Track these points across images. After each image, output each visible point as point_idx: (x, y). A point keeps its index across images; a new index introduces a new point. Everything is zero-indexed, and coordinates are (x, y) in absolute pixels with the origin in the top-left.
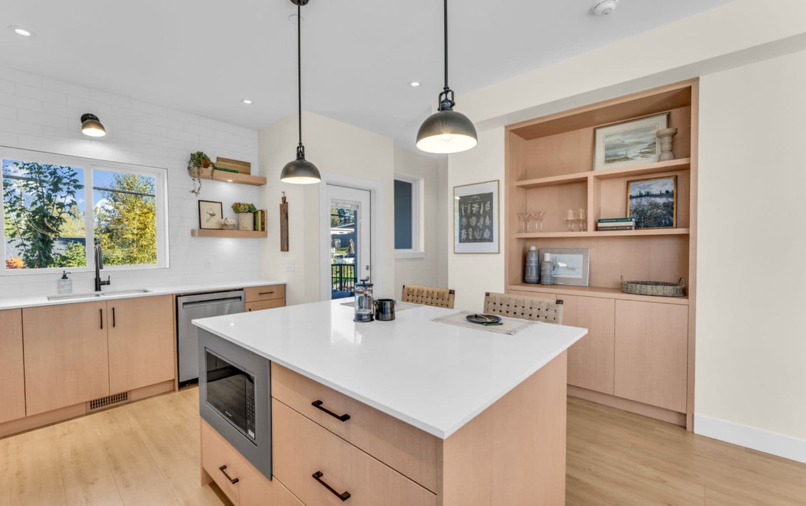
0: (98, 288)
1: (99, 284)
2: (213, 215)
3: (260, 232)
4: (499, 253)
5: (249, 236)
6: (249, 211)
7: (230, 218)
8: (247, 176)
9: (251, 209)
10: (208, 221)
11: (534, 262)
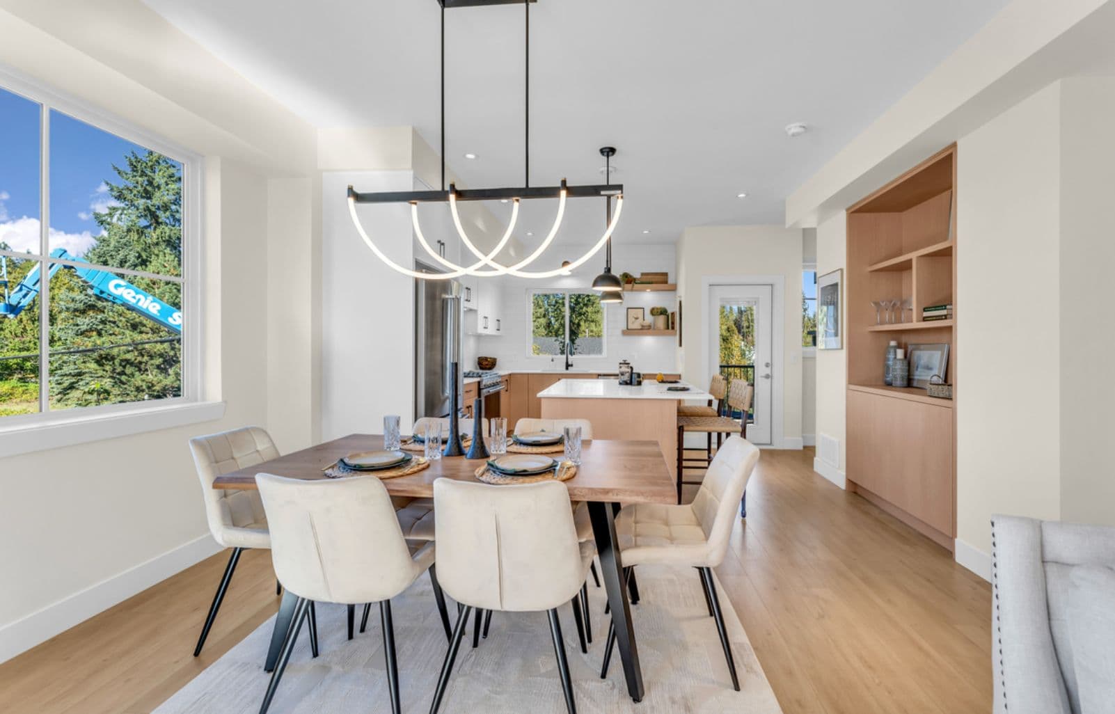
0: (567, 369)
1: (568, 366)
2: (637, 318)
3: (670, 331)
4: (842, 348)
5: (663, 334)
6: (661, 313)
7: (649, 319)
8: (666, 285)
9: (663, 312)
10: (633, 323)
11: (891, 359)
